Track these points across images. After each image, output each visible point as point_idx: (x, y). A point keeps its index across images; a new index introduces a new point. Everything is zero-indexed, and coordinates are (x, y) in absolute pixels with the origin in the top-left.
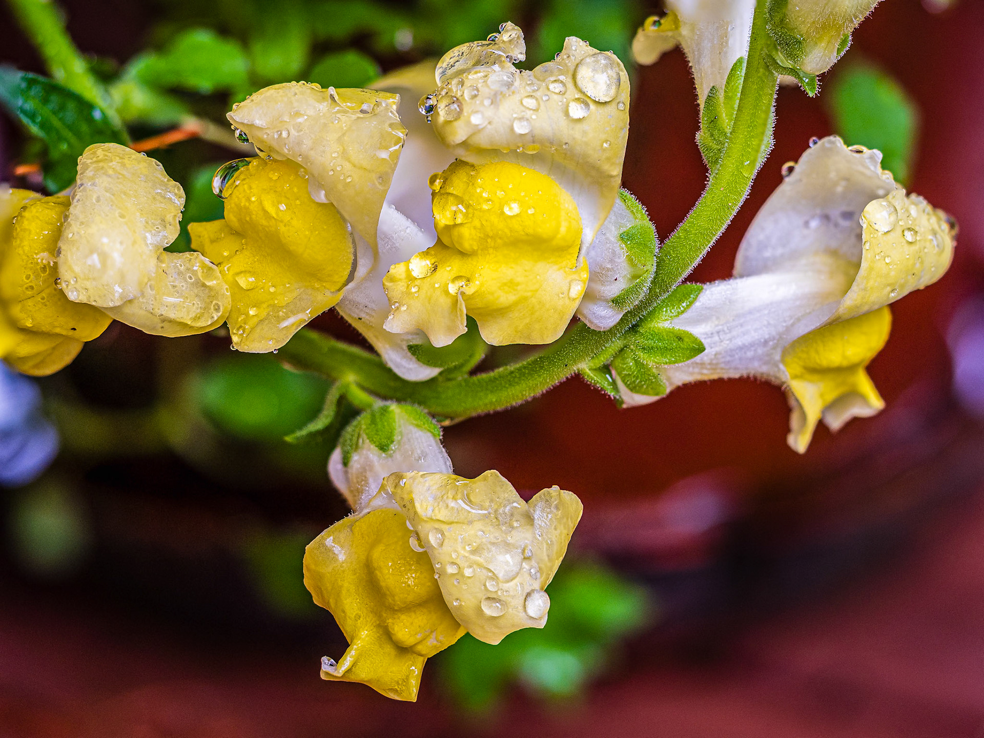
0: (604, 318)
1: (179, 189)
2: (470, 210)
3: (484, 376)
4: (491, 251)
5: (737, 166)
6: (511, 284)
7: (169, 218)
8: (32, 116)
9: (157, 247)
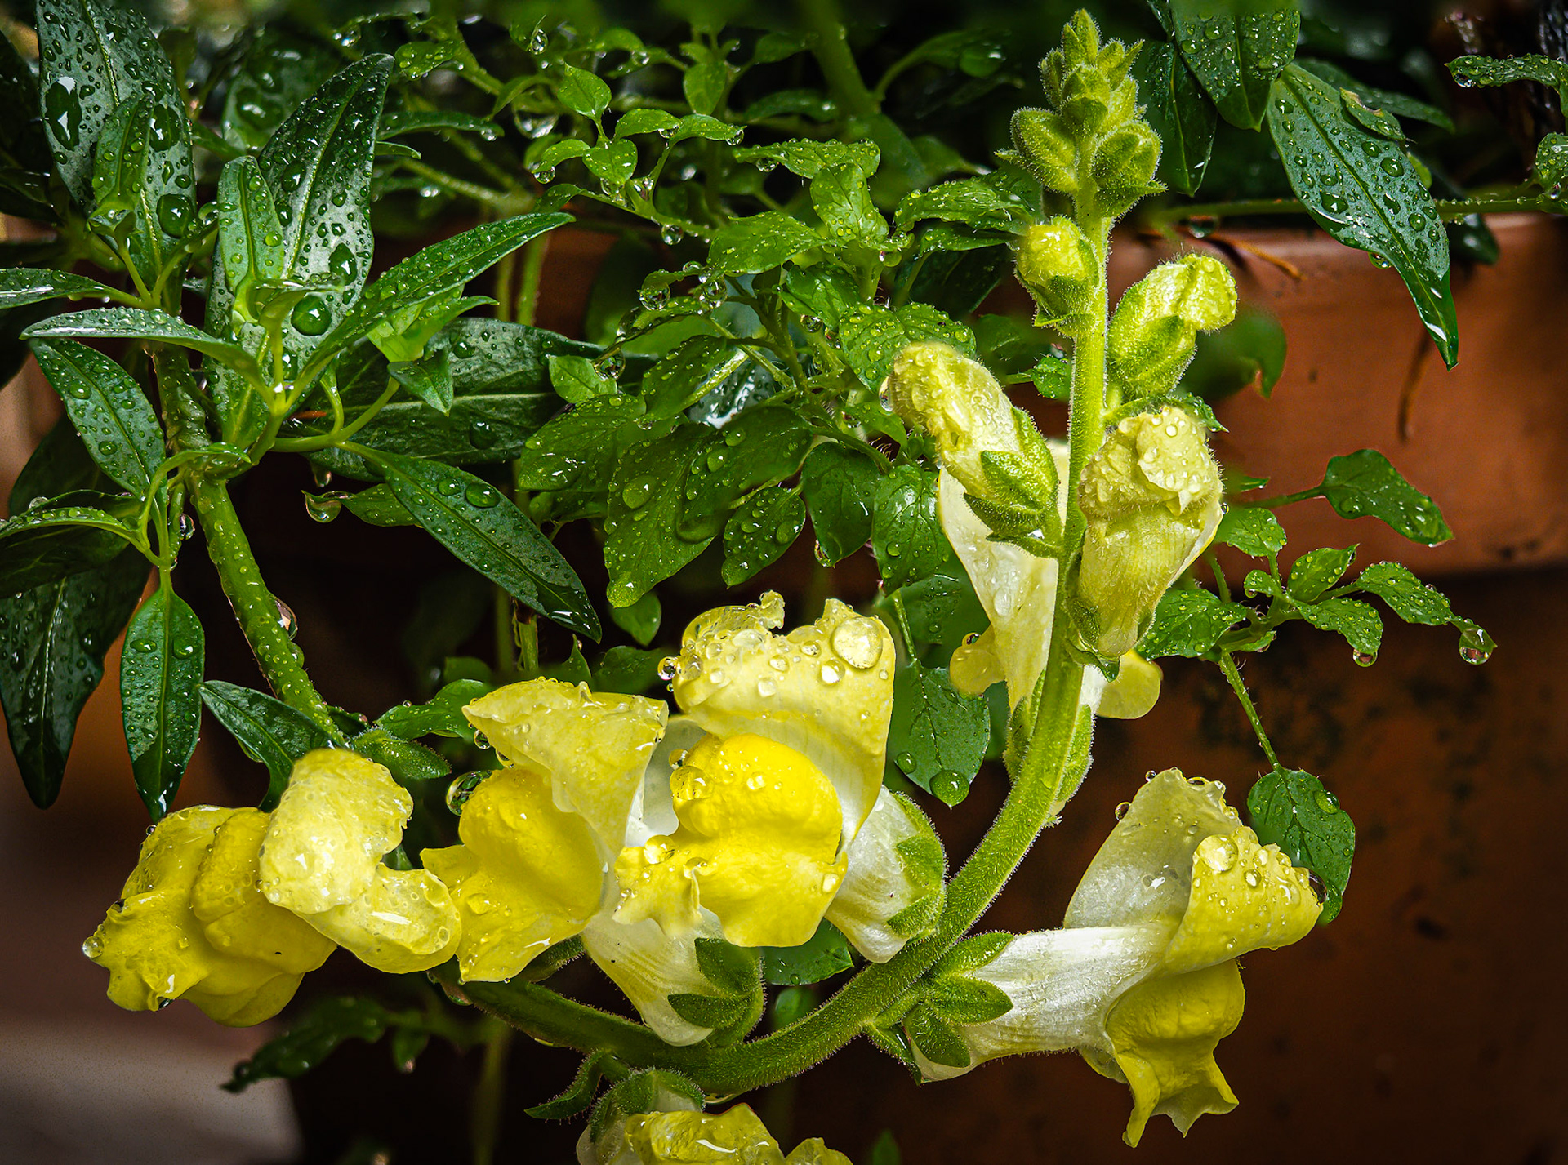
0: (880, 943)
1: (405, 795)
2: (711, 785)
3: (760, 1041)
4: (733, 832)
5: (1036, 775)
6: (756, 872)
7: (392, 823)
8: (253, 740)
9: (375, 854)
